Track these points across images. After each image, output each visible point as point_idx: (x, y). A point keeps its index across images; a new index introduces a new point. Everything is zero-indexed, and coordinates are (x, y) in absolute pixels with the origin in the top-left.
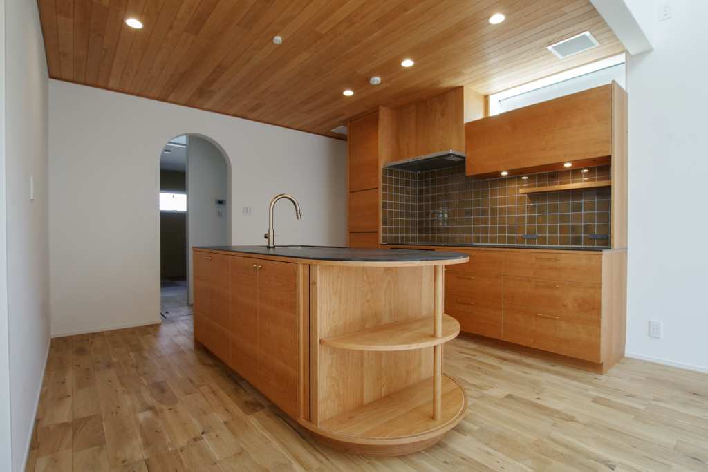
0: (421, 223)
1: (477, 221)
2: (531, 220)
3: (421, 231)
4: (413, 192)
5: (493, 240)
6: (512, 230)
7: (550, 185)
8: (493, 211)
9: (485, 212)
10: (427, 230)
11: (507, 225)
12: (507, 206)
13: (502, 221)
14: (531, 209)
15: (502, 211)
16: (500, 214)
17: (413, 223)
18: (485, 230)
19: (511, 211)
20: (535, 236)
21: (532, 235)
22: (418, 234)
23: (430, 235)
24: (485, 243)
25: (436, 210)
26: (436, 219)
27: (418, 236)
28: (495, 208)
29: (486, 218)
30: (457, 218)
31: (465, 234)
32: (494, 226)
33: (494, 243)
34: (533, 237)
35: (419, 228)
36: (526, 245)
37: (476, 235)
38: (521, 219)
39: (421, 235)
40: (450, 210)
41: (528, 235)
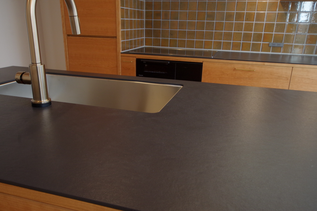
0: (148, 24)
1: (220, 26)
2: (280, 28)
3: (148, 33)
5: (236, 46)
6: (258, 37)
8: (239, 16)
9: (230, 17)
10: (156, 33)
11: (253, 32)
12: (256, 12)
13: (249, 27)
14: (281, 17)
15: (249, 17)
16: (247, 20)
17: (140, 24)
18: (228, 36)
19: (260, 17)
20: (282, 45)
21: (279, 43)
22: (145, 37)
23: (161, 38)
24: (226, 50)
25: (169, 10)
26: (170, 20)
27: (145, 39)
28: (242, 13)
29: (230, 23)
30: (196, 21)
31: (205, 39)
32: (239, 33)
33: (237, 50)
34: (279, 46)
35: (145, 30)
36: (270, 53)
37: (217, 42)
38: (269, 27)
39: (148, 38)
40: (188, 11)
41: (274, 43)
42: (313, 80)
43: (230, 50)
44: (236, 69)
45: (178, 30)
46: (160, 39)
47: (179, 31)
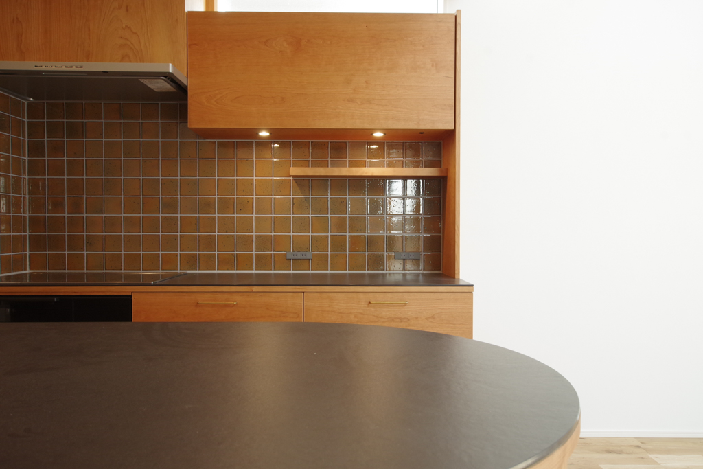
0: (35, 223)
1: (190, 224)
2: (302, 225)
3: (37, 243)
4: (18, 147)
5: (226, 262)
6: (264, 242)
7: (333, 165)
8: (225, 205)
9: (207, 206)
10: (56, 243)
11: (254, 234)
12: (254, 197)
13: (245, 225)
14: (300, 206)
15: (244, 206)
16: (240, 211)
17: (18, 224)
20: (309, 256)
21: (304, 253)
22: (30, 251)
23: (66, 252)
24: (207, 269)
25: (83, 194)
26: (85, 215)
27: (30, 255)
28: (230, 198)
29: (209, 218)
30: (141, 215)
31: (162, 251)
32: (228, 236)
33: (228, 270)
34: (304, 257)
35: (30, 236)
36: (291, 272)
37: (187, 254)
38: (282, 223)
39: (36, 254)
40: (123, 196)
41: (295, 253)
42: (341, 313)
43: (215, 269)
44: (200, 302)
45: (104, 234)
46: (65, 254)
47: (106, 236)
